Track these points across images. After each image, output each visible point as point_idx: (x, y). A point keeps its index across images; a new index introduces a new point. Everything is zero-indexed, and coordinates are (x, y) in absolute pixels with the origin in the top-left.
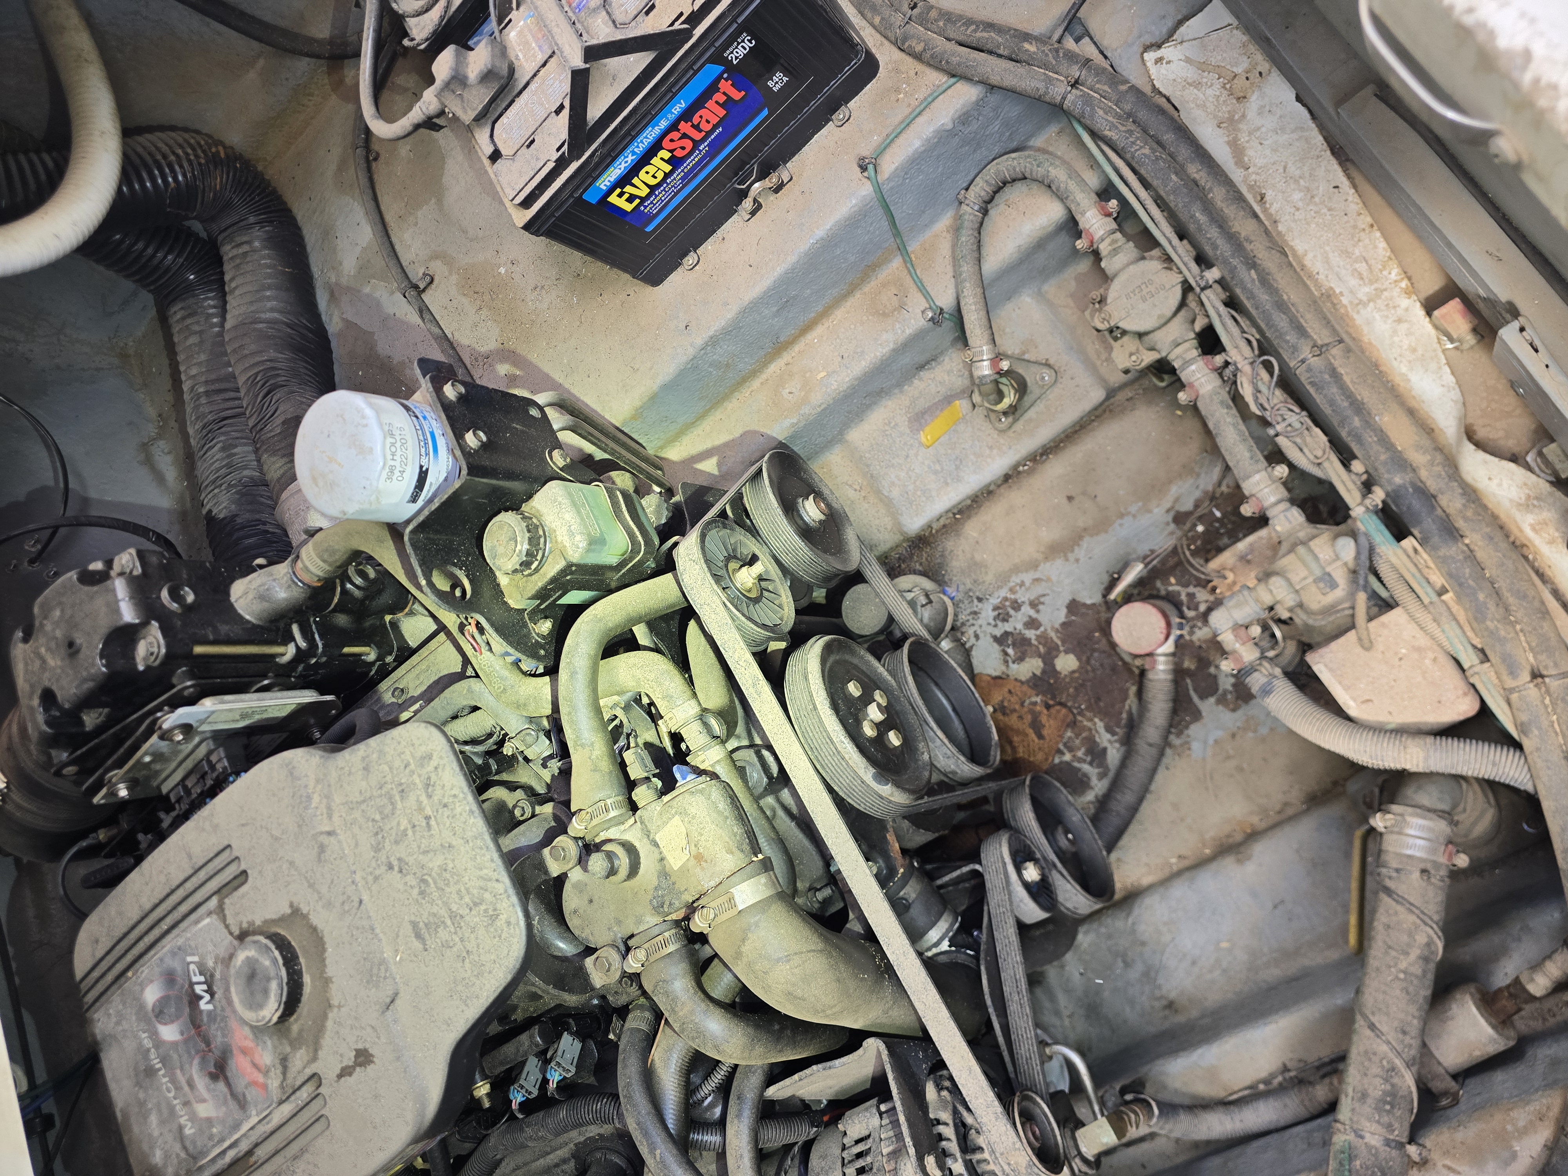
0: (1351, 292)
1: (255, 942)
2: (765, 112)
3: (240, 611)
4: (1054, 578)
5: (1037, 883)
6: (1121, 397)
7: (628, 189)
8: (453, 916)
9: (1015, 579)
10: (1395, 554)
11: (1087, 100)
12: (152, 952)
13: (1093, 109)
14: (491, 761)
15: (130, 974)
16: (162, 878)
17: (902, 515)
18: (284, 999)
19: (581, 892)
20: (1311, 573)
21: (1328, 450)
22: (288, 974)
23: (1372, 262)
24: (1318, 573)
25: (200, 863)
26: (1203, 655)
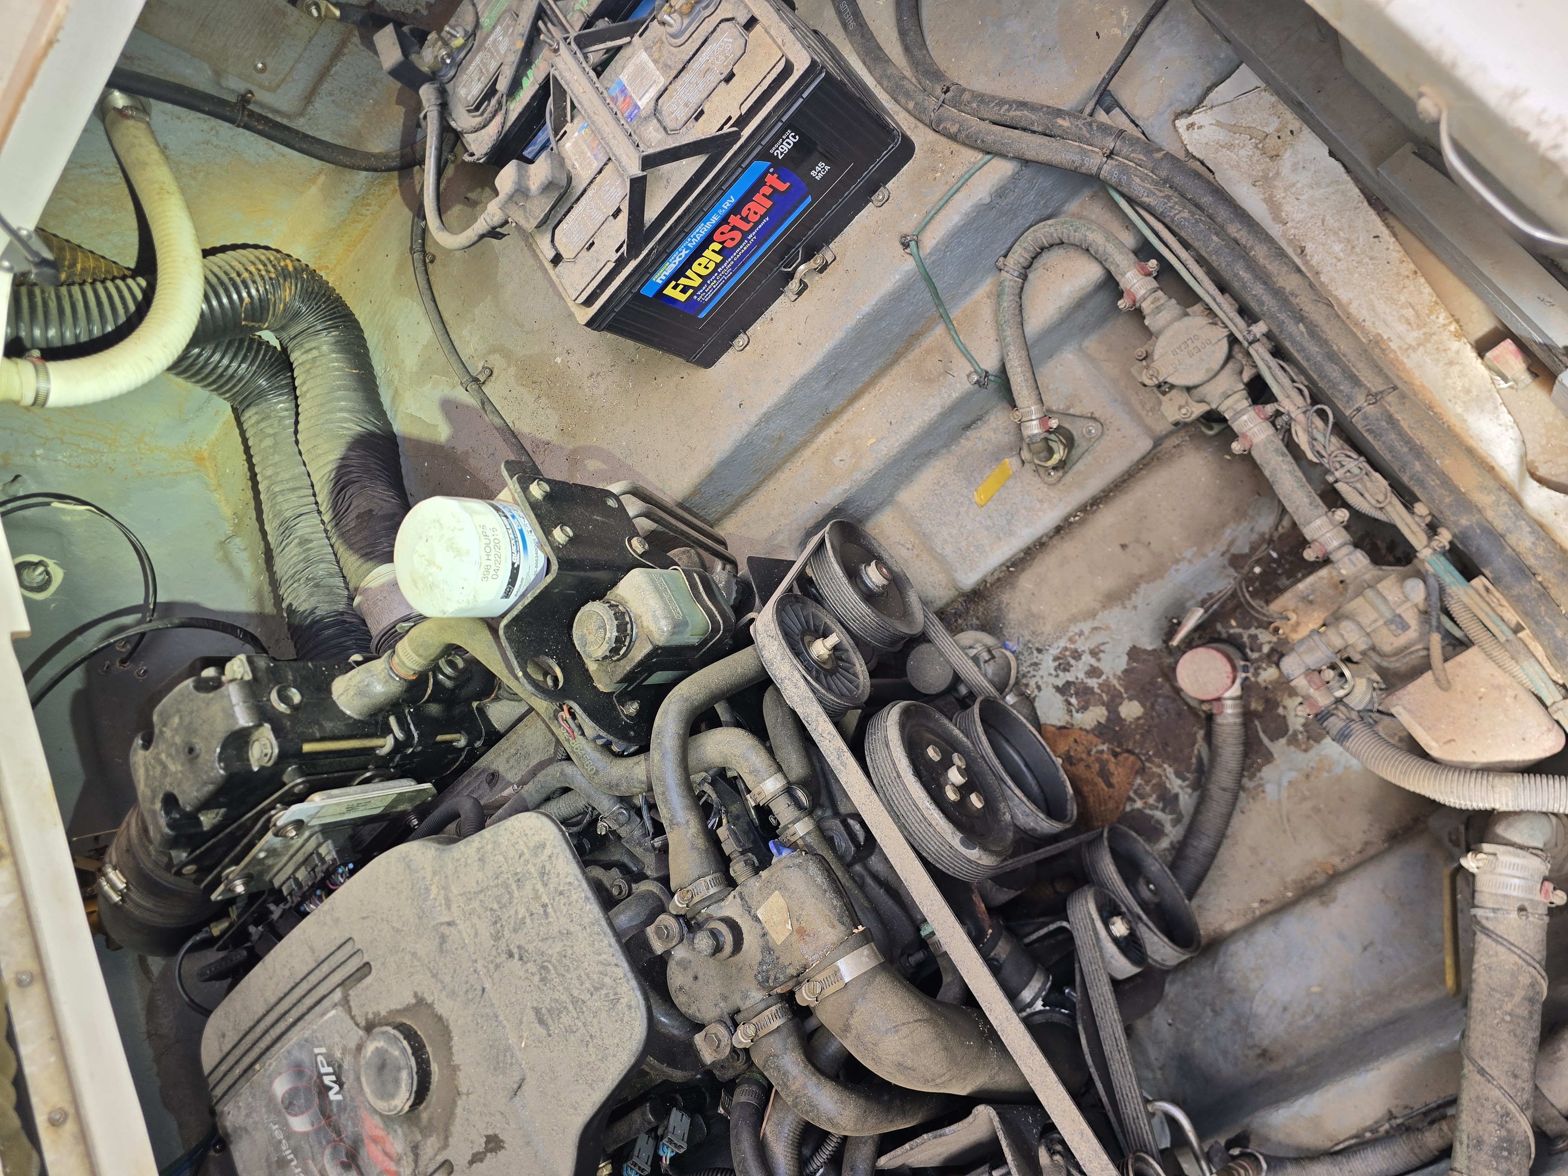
0: (1400, 337)
1: (383, 1033)
2: (809, 199)
3: (342, 708)
4: (1113, 626)
5: (1126, 938)
6: (1168, 444)
7: (683, 281)
8: (575, 1001)
9: (1074, 629)
10: (1466, 593)
11: (1124, 169)
12: (278, 1045)
13: (1129, 177)
14: (585, 841)
15: (257, 1067)
16: (286, 972)
17: (956, 571)
18: (415, 1088)
19: (685, 969)
20: (1381, 615)
21: (1389, 494)
22: (417, 1063)
23: (1419, 307)
24: (1388, 615)
25: (323, 957)
26: (1270, 695)
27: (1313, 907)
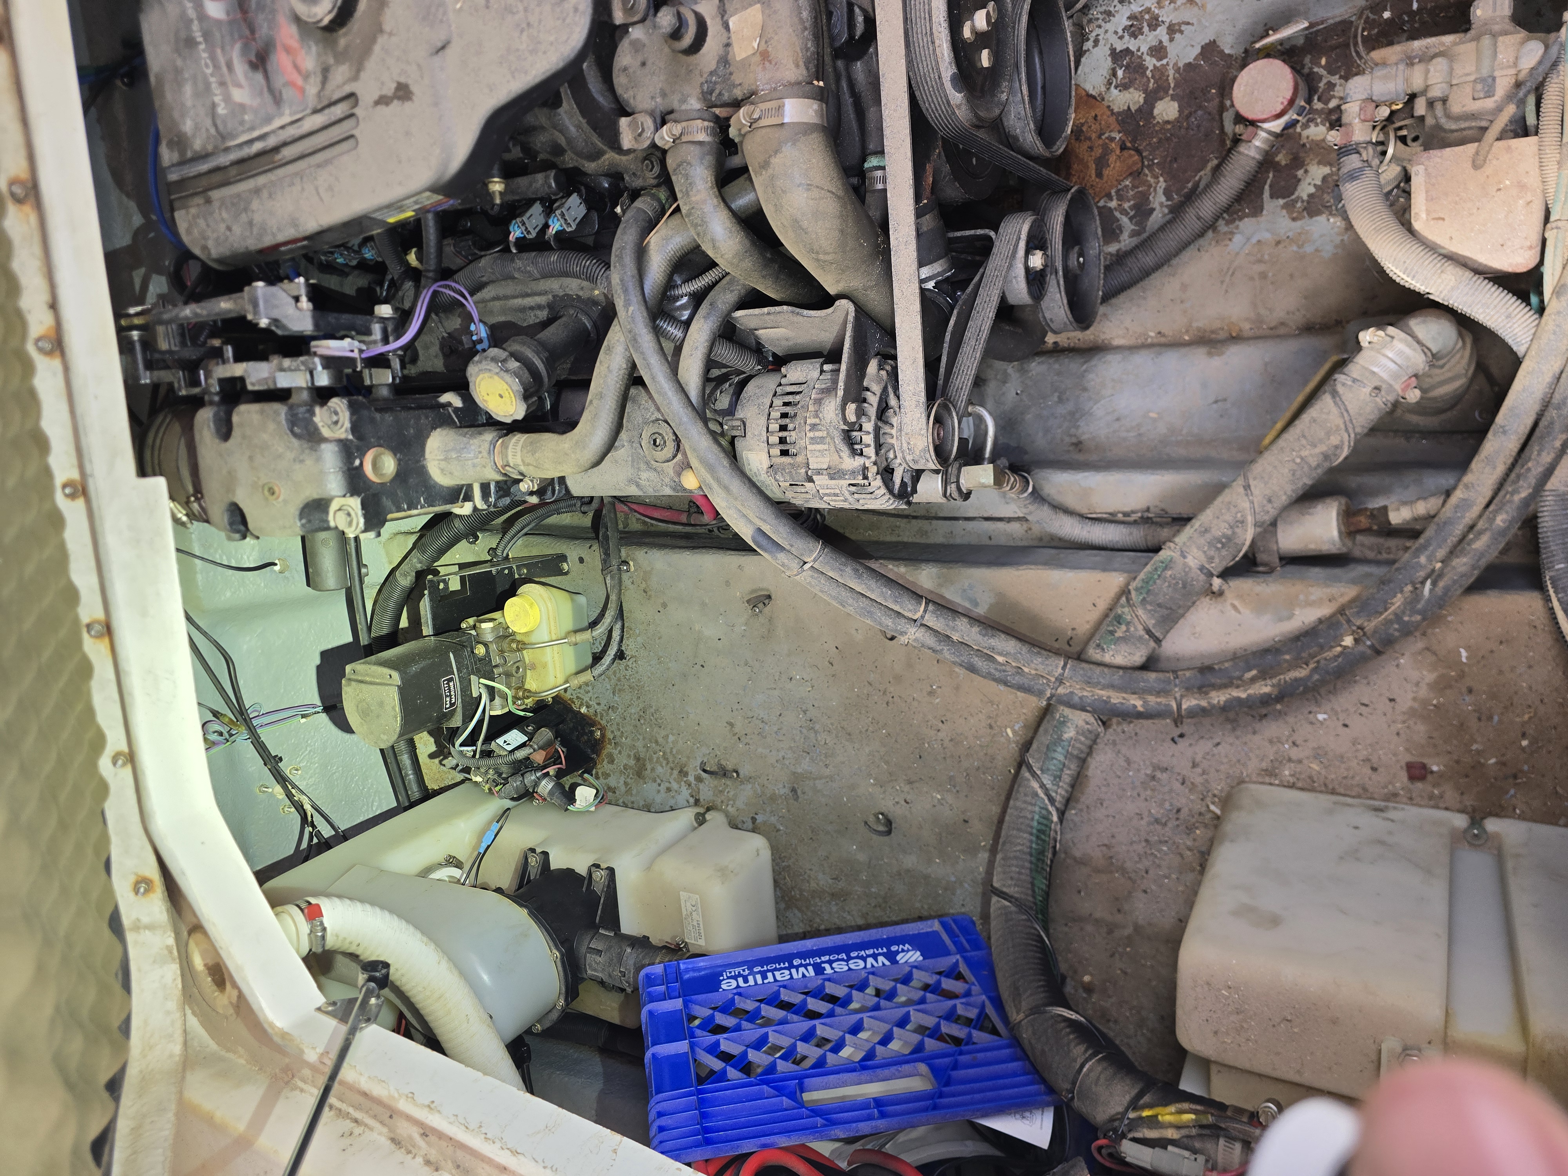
5: (1036, 272)
18: (339, 3)
19: (637, 51)
20: (1478, 69)
24: (1485, 72)
26: (1302, 155)
27: (1199, 355)
